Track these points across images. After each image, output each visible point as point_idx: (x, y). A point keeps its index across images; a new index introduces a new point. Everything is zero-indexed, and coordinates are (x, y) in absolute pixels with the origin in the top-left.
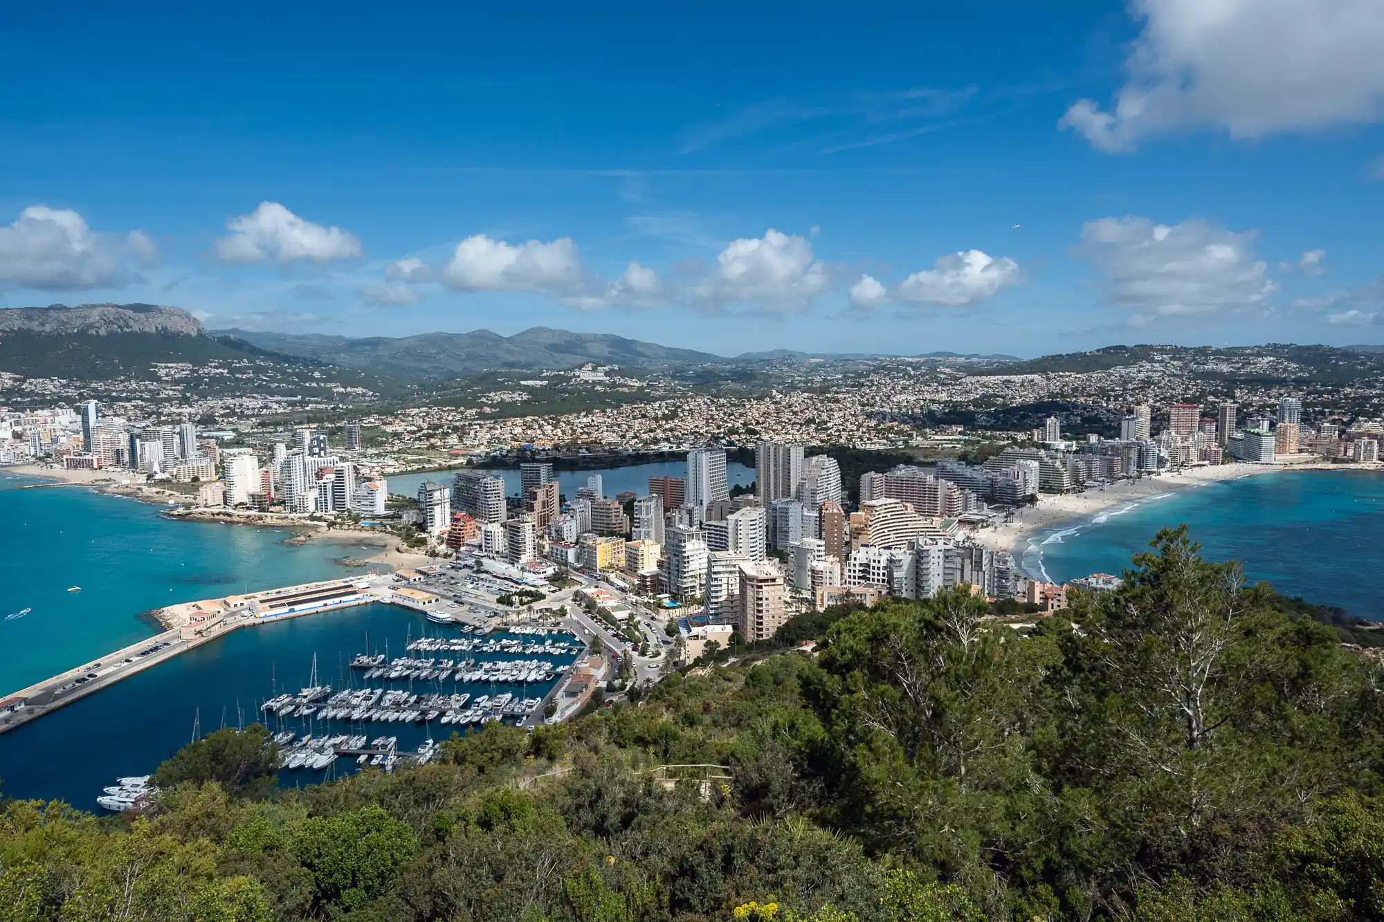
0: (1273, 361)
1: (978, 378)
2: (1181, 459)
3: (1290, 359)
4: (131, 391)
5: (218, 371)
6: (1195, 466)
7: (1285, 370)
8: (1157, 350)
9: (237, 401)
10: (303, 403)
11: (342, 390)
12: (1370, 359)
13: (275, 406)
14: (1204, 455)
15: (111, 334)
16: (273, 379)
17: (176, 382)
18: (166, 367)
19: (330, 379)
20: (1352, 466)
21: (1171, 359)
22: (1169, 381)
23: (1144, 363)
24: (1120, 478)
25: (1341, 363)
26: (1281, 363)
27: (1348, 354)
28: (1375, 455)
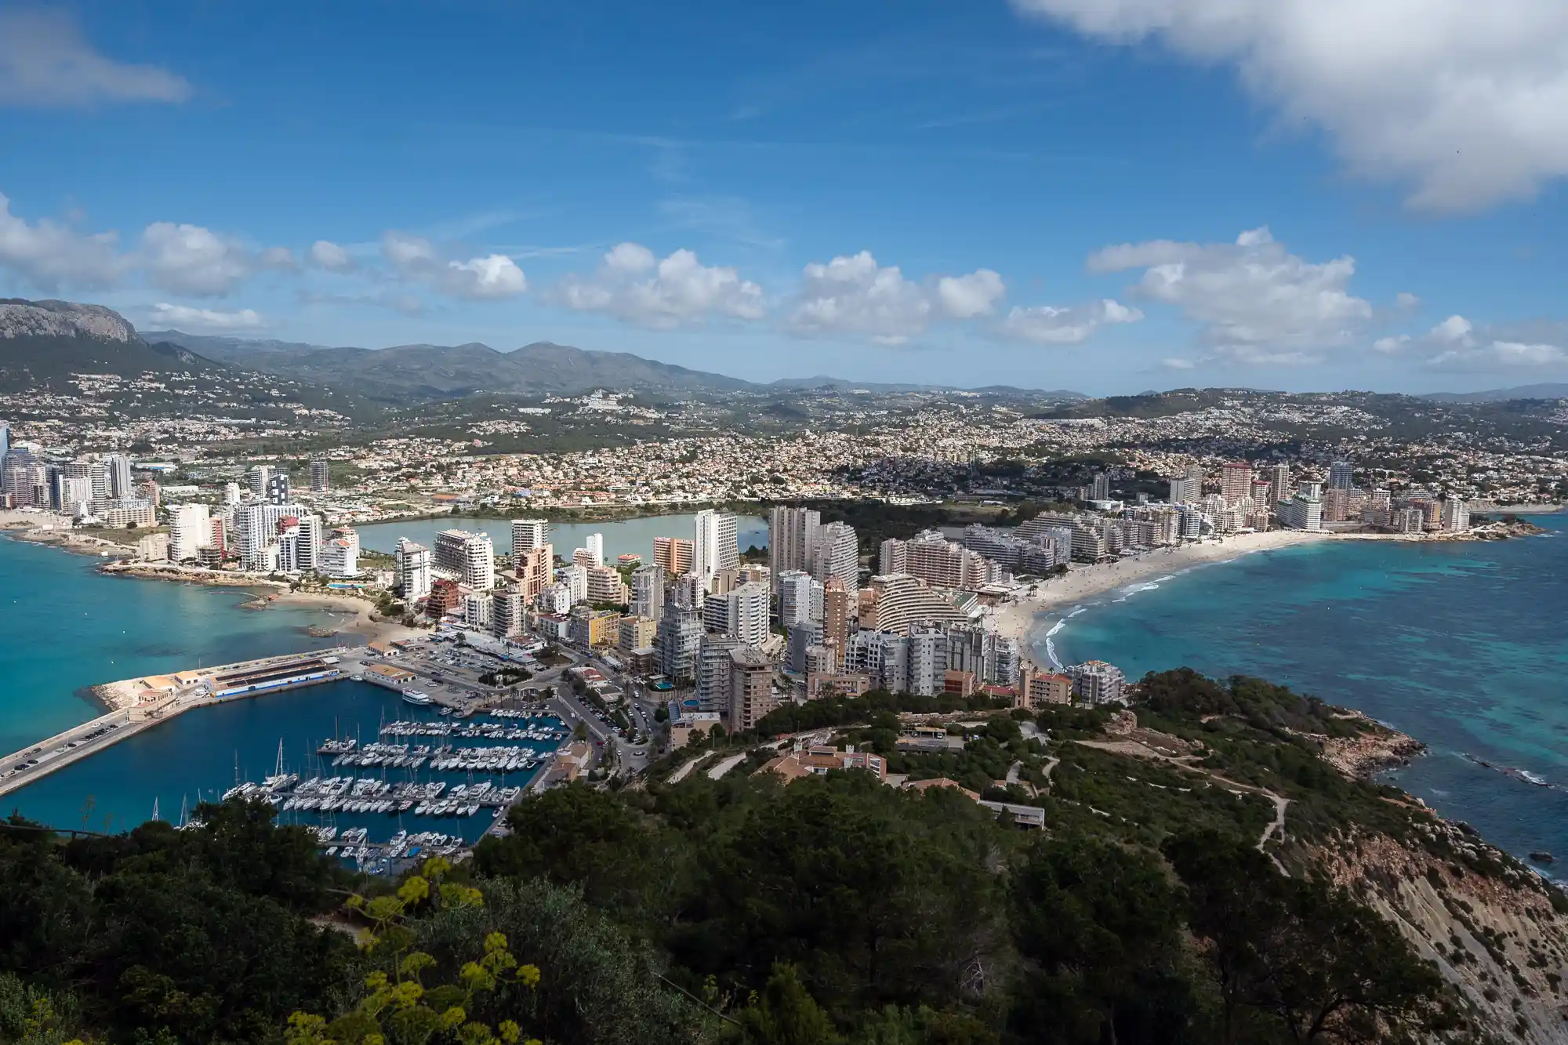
0: (1348, 411)
1: (1034, 421)
2: (1226, 525)
3: (1365, 410)
4: (45, 408)
5: (154, 385)
6: (1239, 532)
7: (1359, 420)
8: (1227, 395)
9: (177, 424)
10: (258, 428)
11: (306, 412)
12: (1446, 410)
13: (224, 431)
14: (1251, 522)
15: (21, 337)
16: (221, 398)
17: (102, 397)
18: (89, 379)
19: (291, 398)
20: (1397, 537)
21: (1243, 405)
22: (1237, 431)
23: (1213, 409)
24: (1158, 547)
25: (1417, 415)
26: (1356, 414)
27: (1426, 405)
28: (1420, 525)
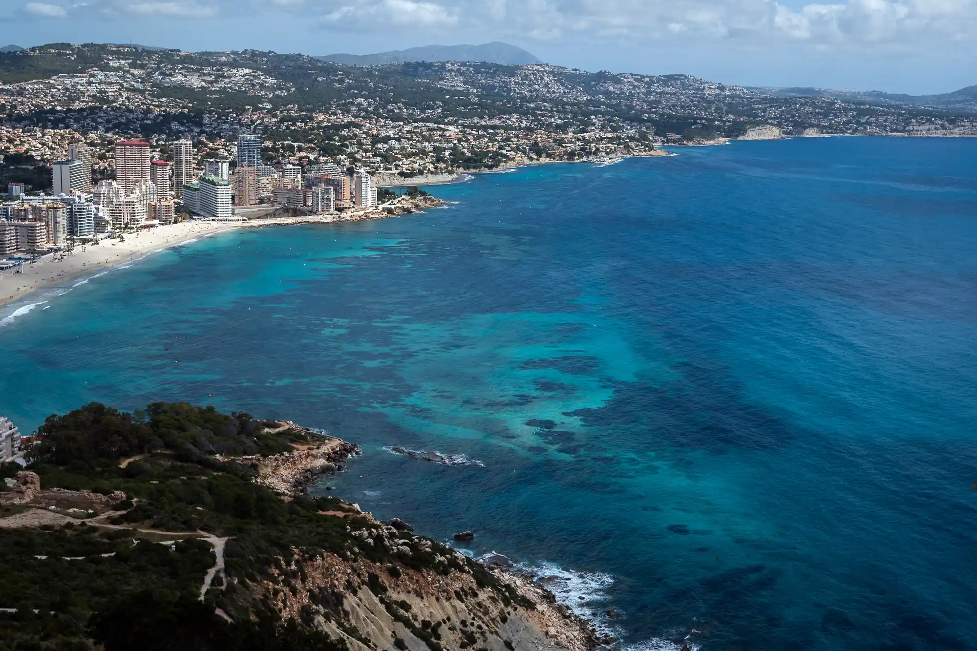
0: (249, 74)
2: (126, 218)
3: (267, 73)
6: (142, 227)
7: (262, 86)
8: (112, 53)
12: (347, 74)
14: (154, 212)
20: (311, 219)
21: (132, 66)
22: (128, 98)
23: (95, 71)
24: (44, 253)
25: (319, 79)
26: (258, 77)
27: (327, 68)
28: (332, 204)
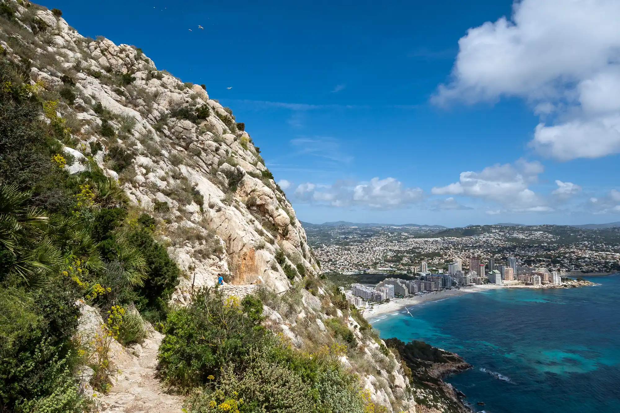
0: (542, 233)
1: (414, 239)
3: (550, 233)
6: (468, 285)
7: (546, 237)
23: (486, 234)
24: (433, 291)
25: (572, 234)
26: (546, 234)
27: (577, 230)
28: (540, 282)
